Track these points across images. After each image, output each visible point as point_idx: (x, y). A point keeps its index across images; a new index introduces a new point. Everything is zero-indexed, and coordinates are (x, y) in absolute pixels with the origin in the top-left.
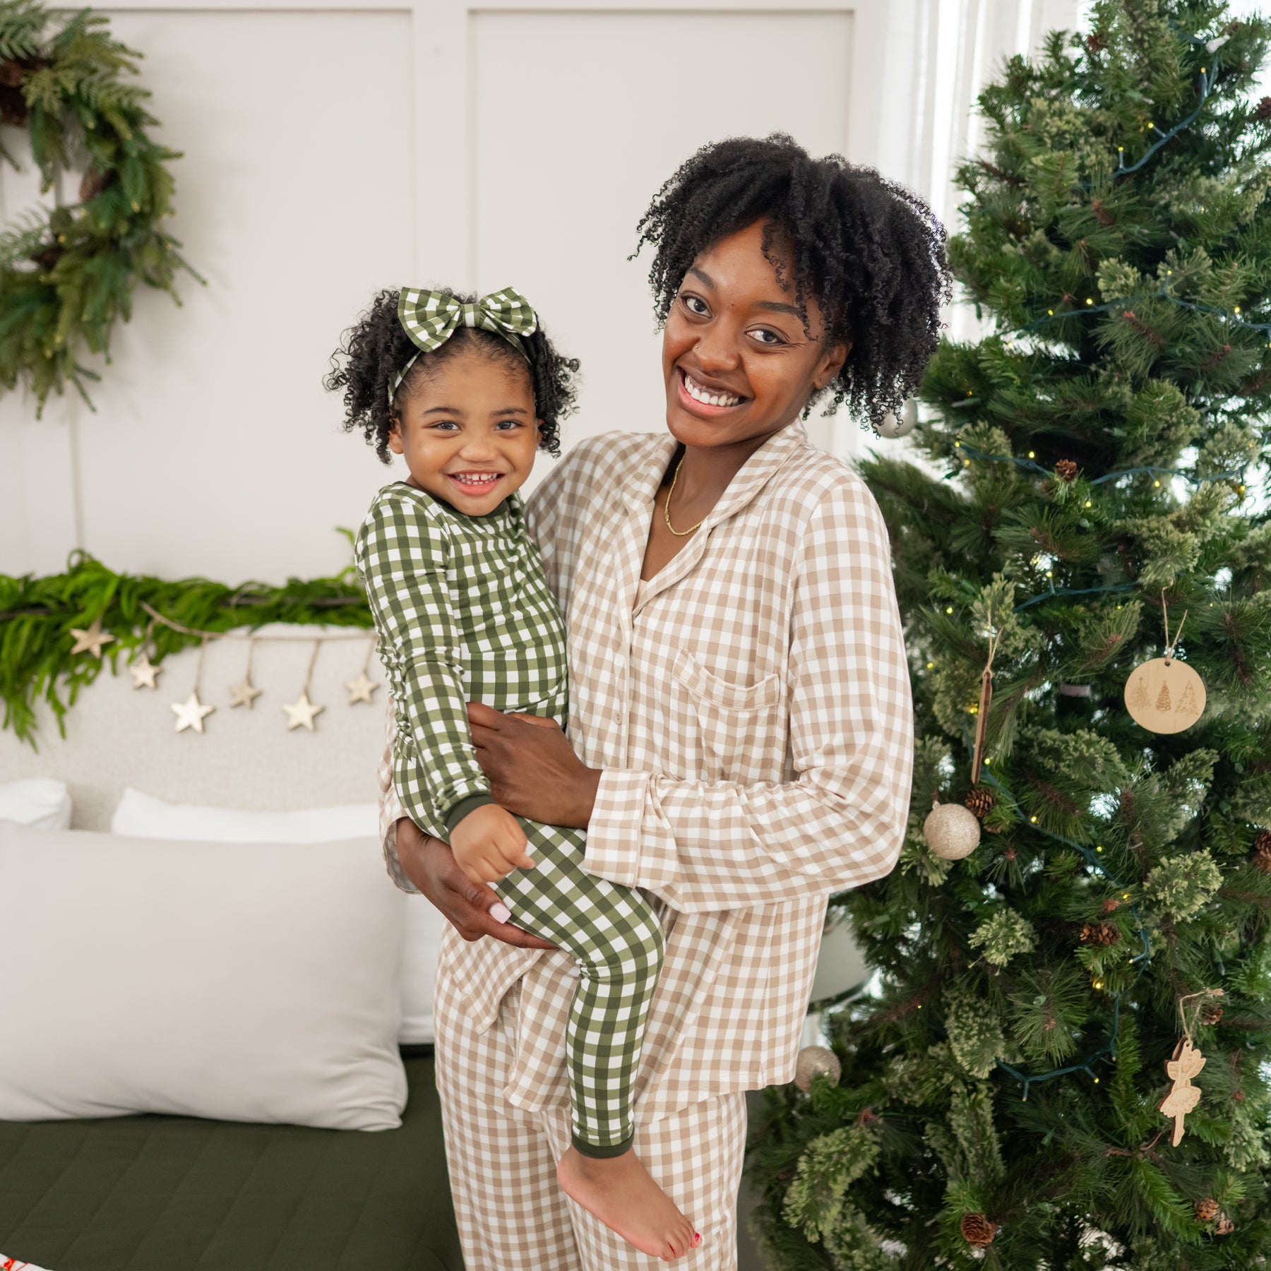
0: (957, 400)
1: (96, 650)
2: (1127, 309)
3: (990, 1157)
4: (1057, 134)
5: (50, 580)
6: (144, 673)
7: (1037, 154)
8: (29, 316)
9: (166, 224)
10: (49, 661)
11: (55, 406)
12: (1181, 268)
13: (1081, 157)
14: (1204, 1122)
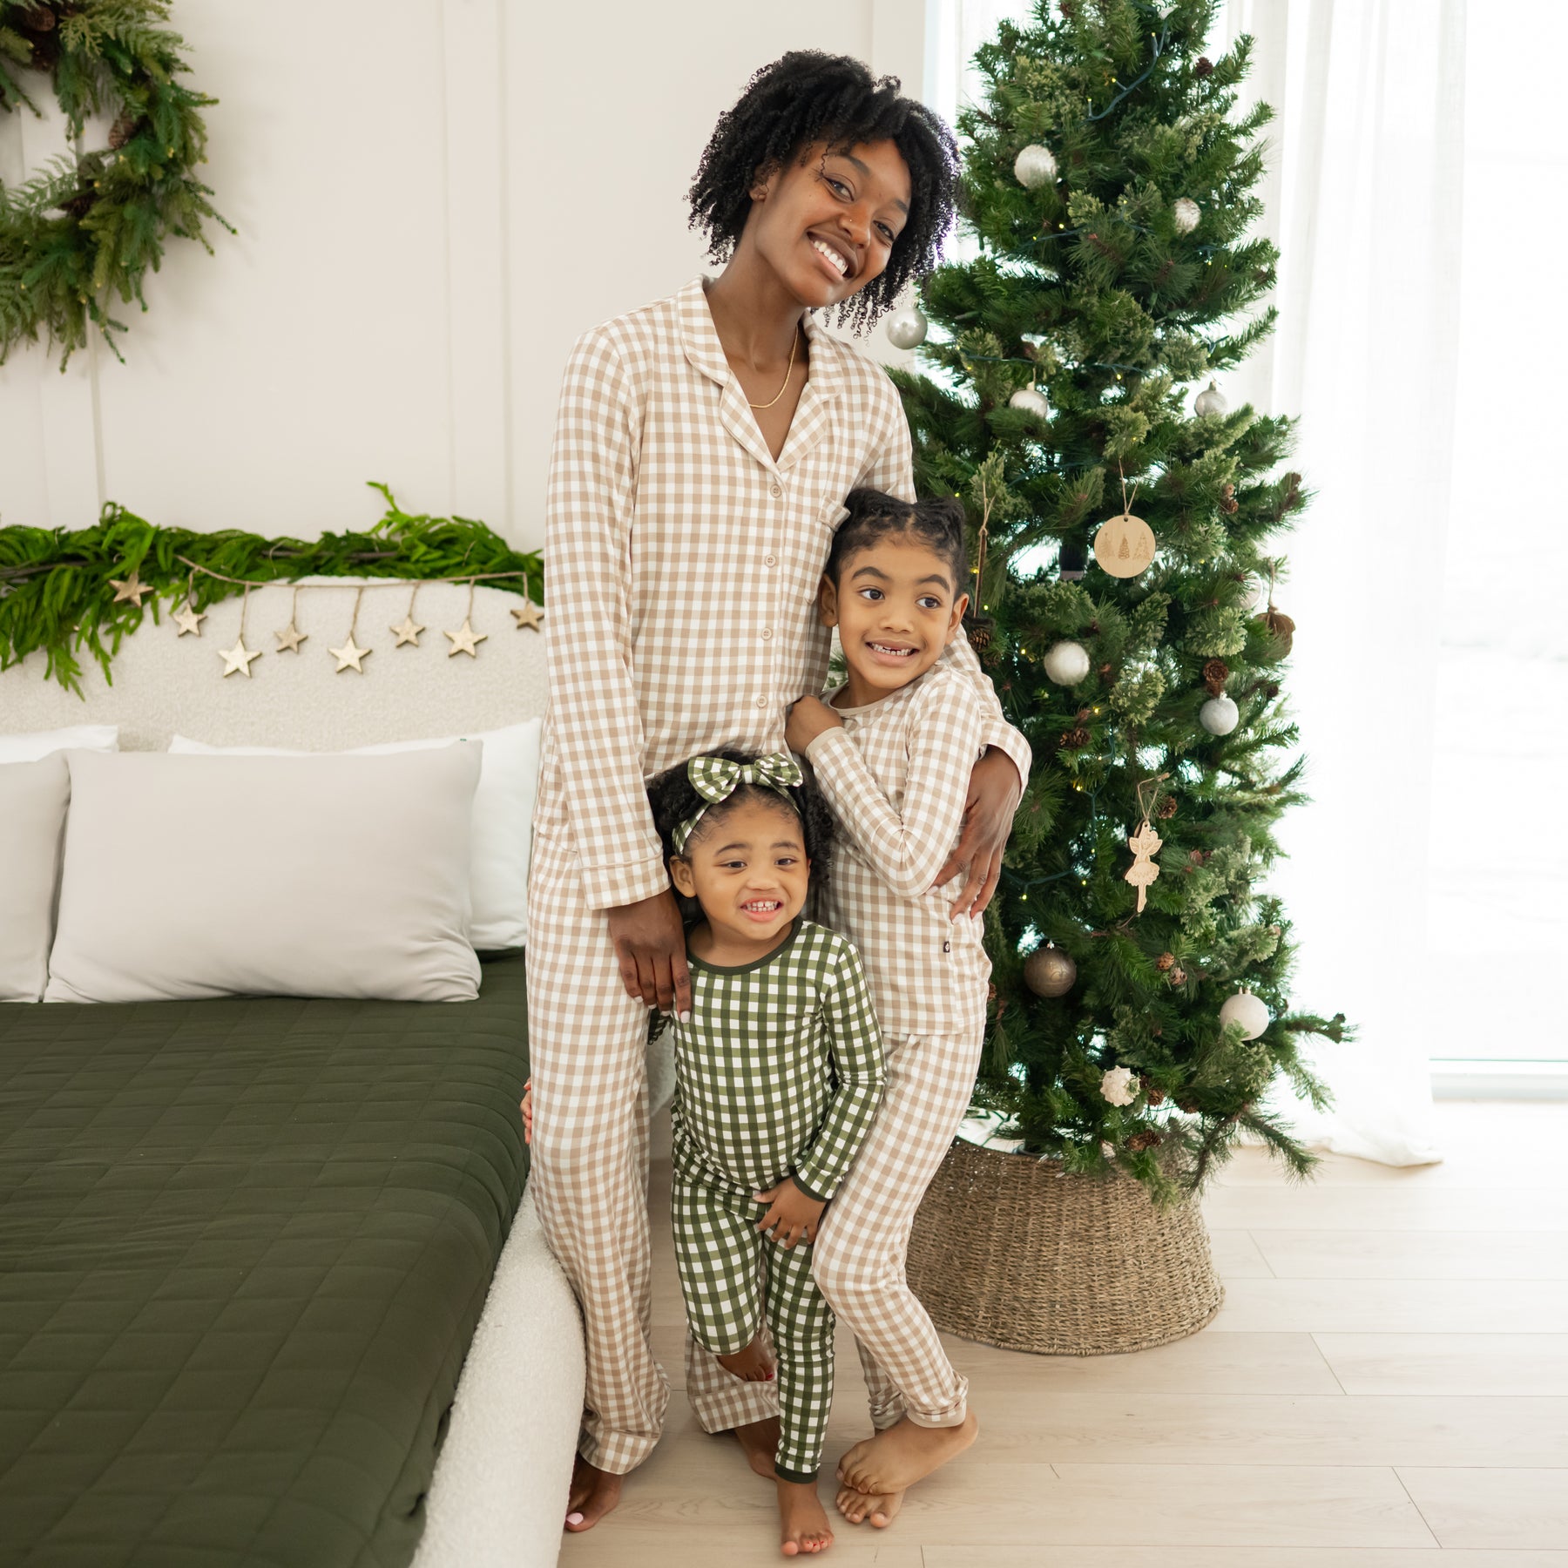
0: (959, 314)
1: (137, 599)
2: (1091, 233)
3: (998, 948)
4: (1038, 87)
5: (83, 534)
6: (189, 620)
7: (1022, 104)
8: (60, 263)
9: (200, 172)
10: (89, 613)
11: (79, 358)
12: (1137, 199)
13: (1057, 107)
14: (1164, 896)
